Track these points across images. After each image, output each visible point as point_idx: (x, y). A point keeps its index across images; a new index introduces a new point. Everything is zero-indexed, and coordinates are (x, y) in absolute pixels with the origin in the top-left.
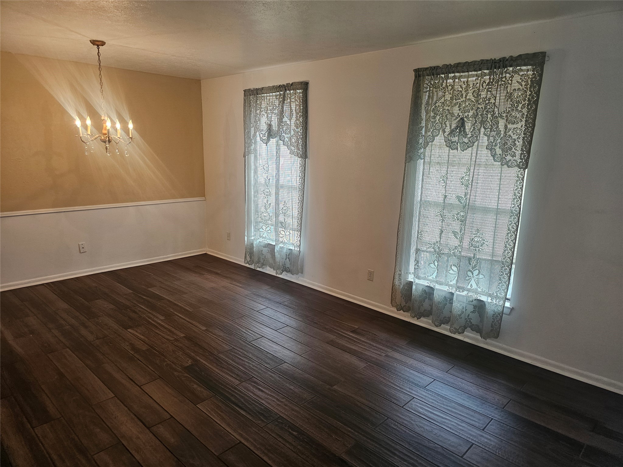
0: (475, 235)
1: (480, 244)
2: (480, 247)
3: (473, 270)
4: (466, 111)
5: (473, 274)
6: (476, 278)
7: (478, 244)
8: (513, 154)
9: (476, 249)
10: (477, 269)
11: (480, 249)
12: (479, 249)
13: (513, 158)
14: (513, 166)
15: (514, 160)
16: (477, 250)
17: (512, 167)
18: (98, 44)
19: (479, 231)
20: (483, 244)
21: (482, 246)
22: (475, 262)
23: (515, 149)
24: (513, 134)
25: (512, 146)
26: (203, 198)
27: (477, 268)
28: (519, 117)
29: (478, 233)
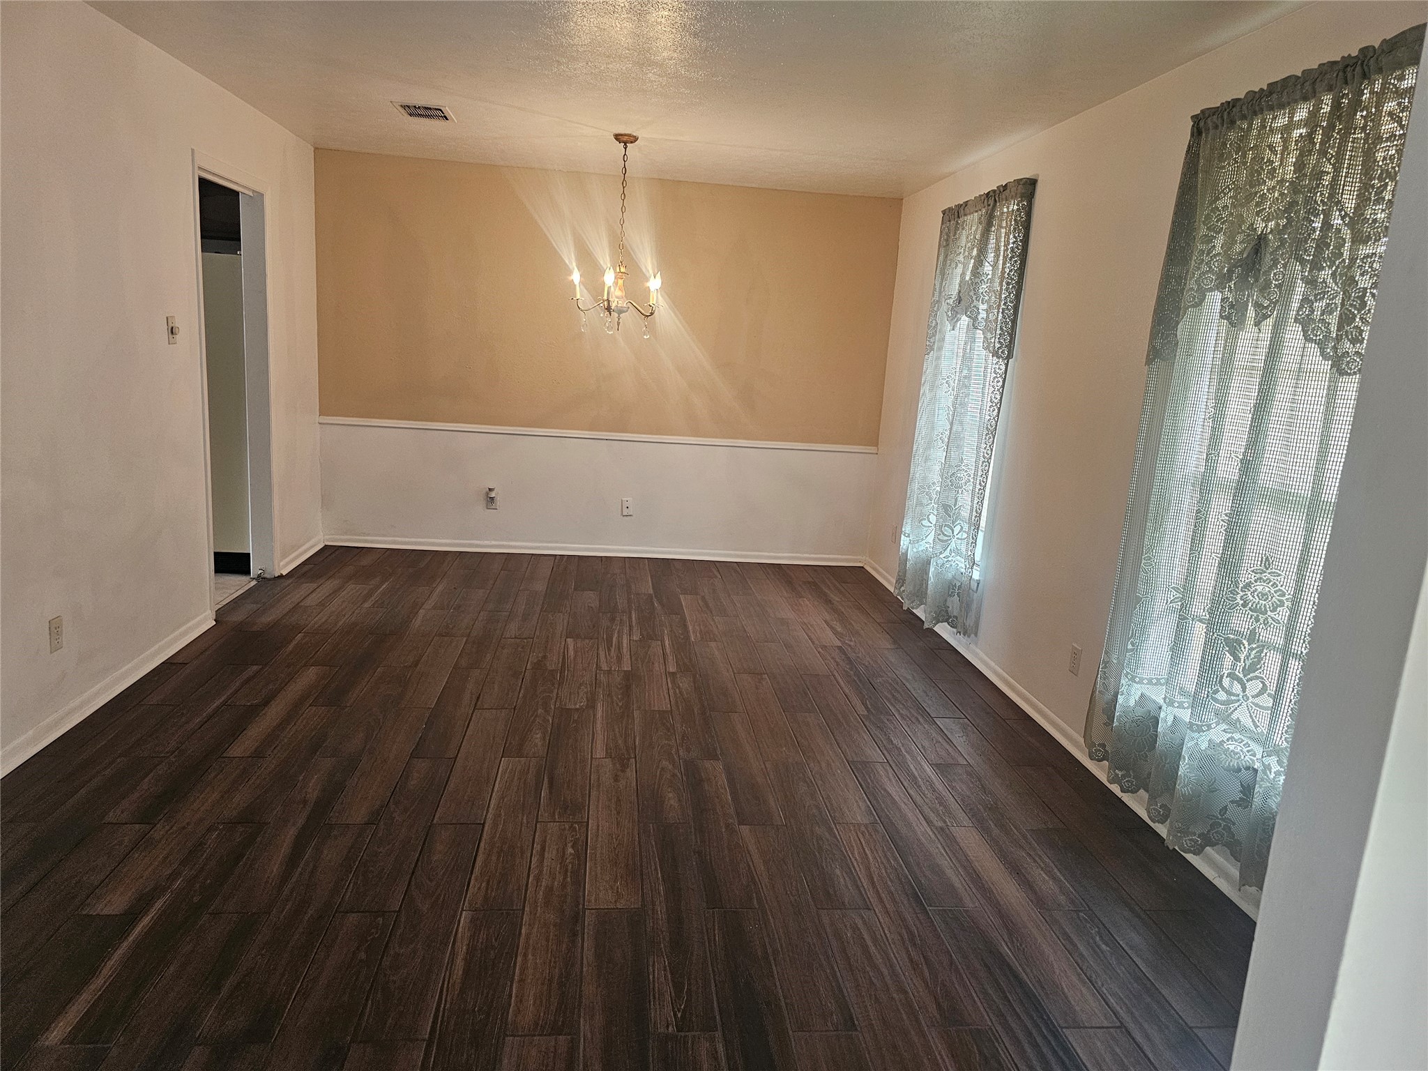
0: (1258, 576)
1: (1271, 605)
2: (1269, 613)
3: (1245, 676)
4: (1273, 216)
5: (1244, 691)
6: (1252, 702)
7: (1264, 602)
8: (1356, 335)
9: (1258, 616)
10: (1257, 678)
11: (1270, 619)
12: (1267, 619)
13: (1354, 346)
14: (1351, 369)
15: (1356, 352)
16: (1262, 621)
17: (1350, 374)
18: (625, 139)
19: (1269, 564)
20: (1278, 606)
21: (1274, 610)
22: (1252, 656)
23: (1361, 319)
24: (1362, 275)
25: (1355, 309)
26: (873, 449)
27: (1257, 673)
28: (1384, 221)
29: (1267, 569)
